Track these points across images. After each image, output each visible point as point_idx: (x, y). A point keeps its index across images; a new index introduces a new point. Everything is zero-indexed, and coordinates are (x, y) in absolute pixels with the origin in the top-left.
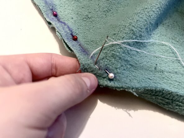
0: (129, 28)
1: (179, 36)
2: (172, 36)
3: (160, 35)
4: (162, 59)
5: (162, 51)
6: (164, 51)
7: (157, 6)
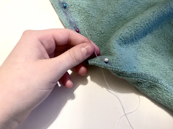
0: (119, 37)
1: (161, 46)
2: (155, 45)
3: (146, 42)
4: (140, 62)
5: (141, 56)
6: (143, 56)
7: (146, 23)
